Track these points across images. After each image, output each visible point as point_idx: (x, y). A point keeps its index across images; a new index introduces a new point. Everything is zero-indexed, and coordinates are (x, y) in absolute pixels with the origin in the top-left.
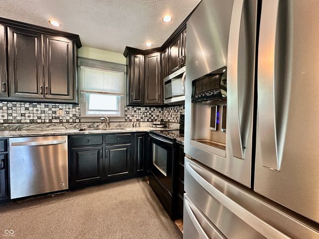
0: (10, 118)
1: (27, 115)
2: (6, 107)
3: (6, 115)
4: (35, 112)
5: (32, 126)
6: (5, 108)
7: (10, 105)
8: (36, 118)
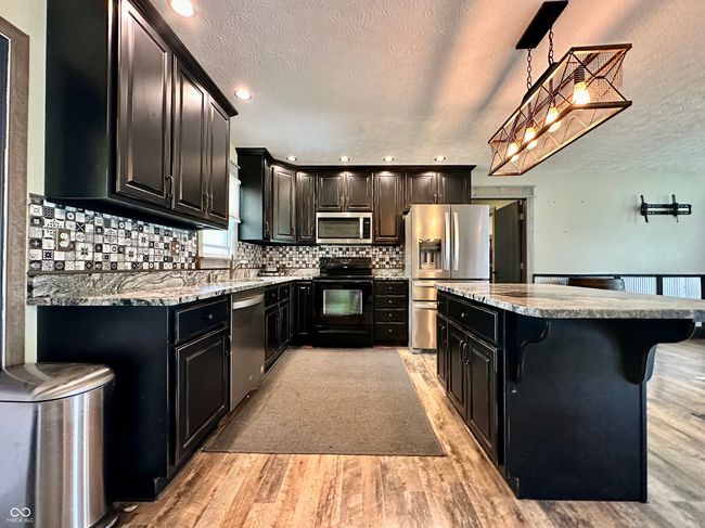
0: (99, 257)
1: (128, 250)
2: (92, 227)
3: (91, 248)
4: (140, 244)
5: (140, 280)
6: (89, 228)
7: (99, 221)
8: (141, 259)
